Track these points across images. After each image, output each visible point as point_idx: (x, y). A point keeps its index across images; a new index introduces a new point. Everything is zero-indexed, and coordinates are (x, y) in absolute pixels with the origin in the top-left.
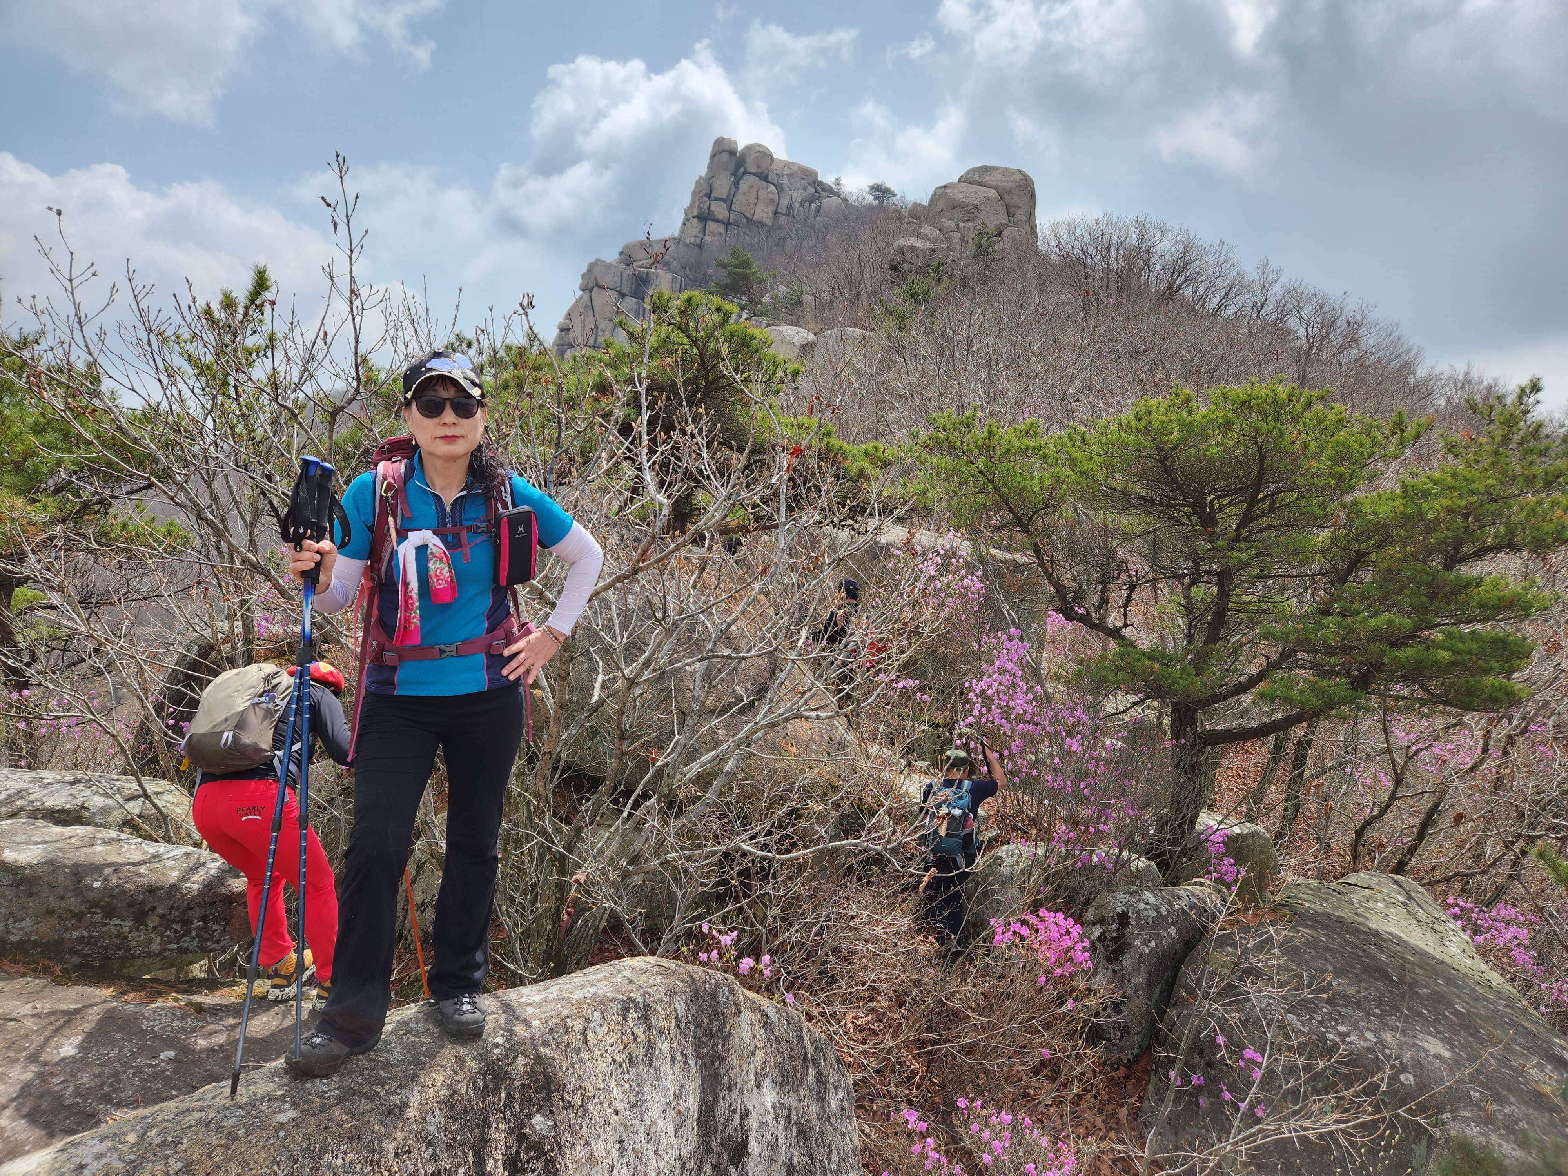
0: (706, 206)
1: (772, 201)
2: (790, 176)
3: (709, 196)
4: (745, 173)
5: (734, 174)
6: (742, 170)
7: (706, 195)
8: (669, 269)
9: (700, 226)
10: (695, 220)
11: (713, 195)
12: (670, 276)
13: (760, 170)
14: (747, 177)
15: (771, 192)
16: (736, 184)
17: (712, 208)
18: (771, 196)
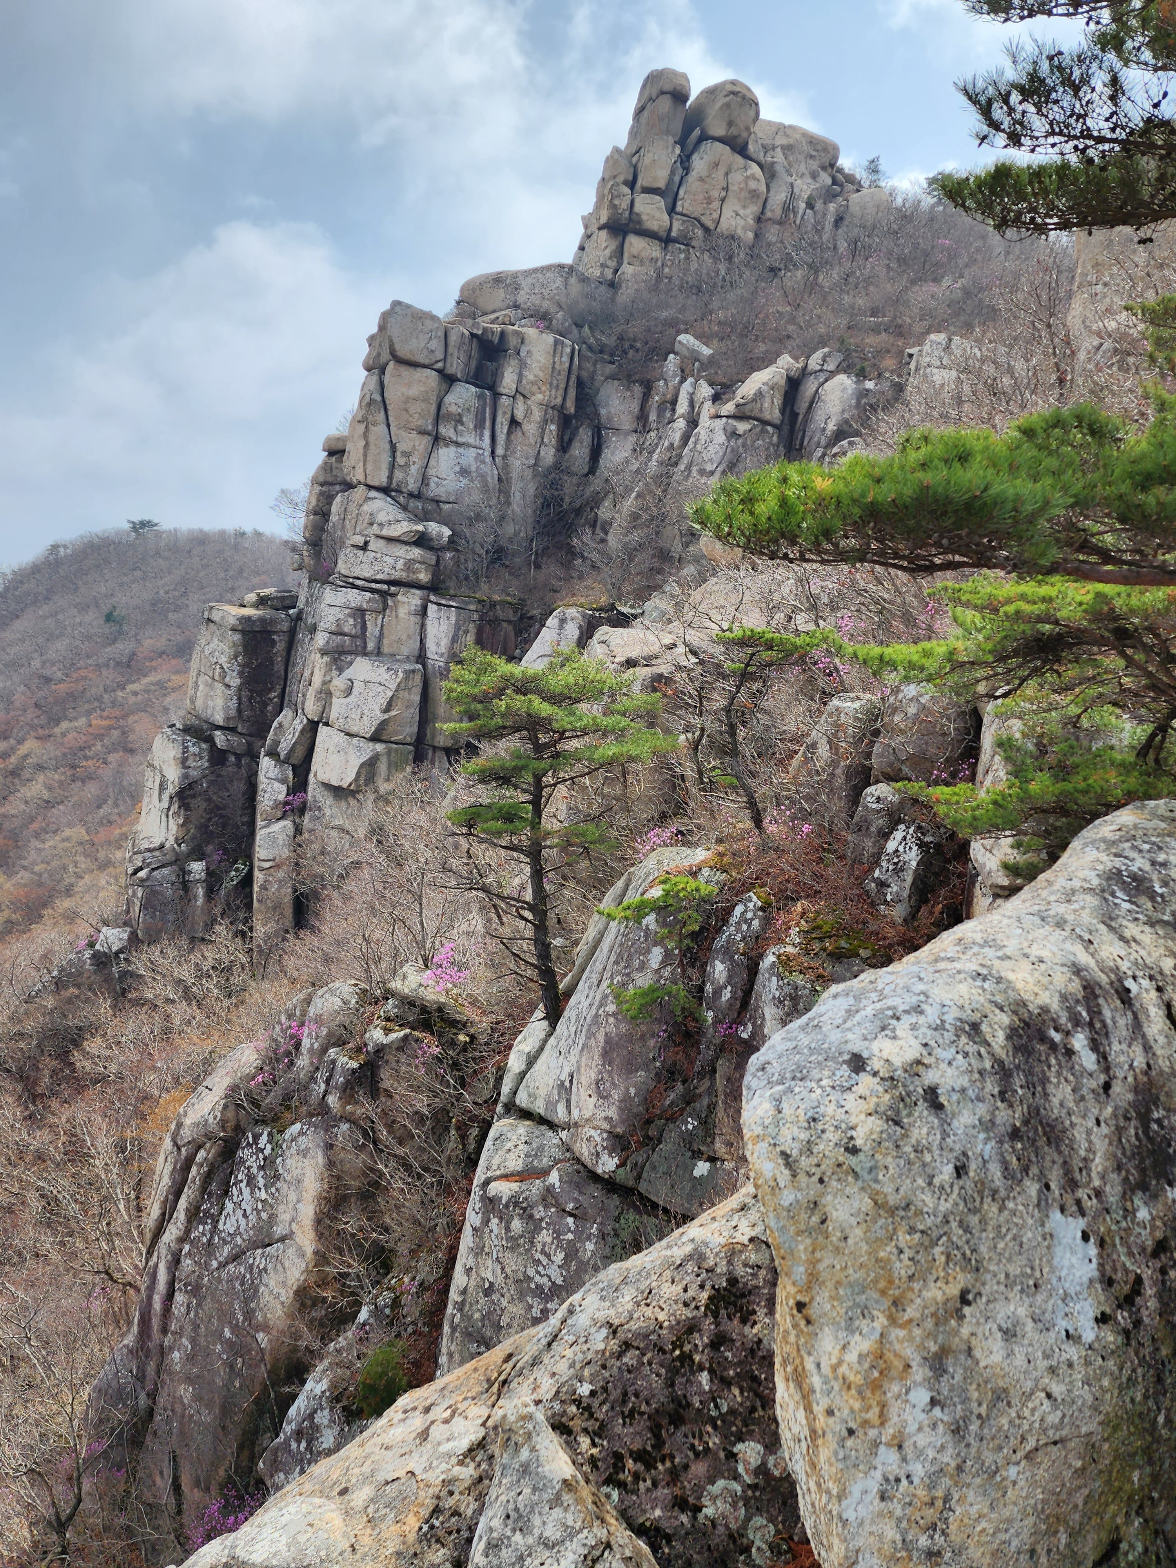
0: (624, 204)
1: (754, 194)
2: (788, 149)
3: (632, 184)
4: (704, 137)
5: (682, 142)
6: (697, 132)
7: (625, 183)
8: (549, 328)
9: (614, 245)
10: (604, 234)
11: (639, 183)
12: (549, 338)
13: (734, 131)
14: (707, 146)
15: (753, 177)
16: (685, 161)
17: (638, 208)
18: (753, 185)
